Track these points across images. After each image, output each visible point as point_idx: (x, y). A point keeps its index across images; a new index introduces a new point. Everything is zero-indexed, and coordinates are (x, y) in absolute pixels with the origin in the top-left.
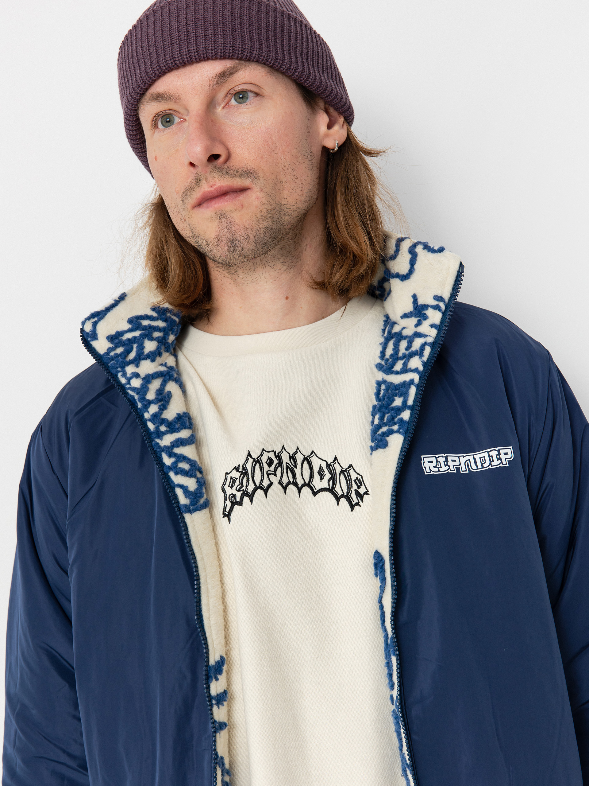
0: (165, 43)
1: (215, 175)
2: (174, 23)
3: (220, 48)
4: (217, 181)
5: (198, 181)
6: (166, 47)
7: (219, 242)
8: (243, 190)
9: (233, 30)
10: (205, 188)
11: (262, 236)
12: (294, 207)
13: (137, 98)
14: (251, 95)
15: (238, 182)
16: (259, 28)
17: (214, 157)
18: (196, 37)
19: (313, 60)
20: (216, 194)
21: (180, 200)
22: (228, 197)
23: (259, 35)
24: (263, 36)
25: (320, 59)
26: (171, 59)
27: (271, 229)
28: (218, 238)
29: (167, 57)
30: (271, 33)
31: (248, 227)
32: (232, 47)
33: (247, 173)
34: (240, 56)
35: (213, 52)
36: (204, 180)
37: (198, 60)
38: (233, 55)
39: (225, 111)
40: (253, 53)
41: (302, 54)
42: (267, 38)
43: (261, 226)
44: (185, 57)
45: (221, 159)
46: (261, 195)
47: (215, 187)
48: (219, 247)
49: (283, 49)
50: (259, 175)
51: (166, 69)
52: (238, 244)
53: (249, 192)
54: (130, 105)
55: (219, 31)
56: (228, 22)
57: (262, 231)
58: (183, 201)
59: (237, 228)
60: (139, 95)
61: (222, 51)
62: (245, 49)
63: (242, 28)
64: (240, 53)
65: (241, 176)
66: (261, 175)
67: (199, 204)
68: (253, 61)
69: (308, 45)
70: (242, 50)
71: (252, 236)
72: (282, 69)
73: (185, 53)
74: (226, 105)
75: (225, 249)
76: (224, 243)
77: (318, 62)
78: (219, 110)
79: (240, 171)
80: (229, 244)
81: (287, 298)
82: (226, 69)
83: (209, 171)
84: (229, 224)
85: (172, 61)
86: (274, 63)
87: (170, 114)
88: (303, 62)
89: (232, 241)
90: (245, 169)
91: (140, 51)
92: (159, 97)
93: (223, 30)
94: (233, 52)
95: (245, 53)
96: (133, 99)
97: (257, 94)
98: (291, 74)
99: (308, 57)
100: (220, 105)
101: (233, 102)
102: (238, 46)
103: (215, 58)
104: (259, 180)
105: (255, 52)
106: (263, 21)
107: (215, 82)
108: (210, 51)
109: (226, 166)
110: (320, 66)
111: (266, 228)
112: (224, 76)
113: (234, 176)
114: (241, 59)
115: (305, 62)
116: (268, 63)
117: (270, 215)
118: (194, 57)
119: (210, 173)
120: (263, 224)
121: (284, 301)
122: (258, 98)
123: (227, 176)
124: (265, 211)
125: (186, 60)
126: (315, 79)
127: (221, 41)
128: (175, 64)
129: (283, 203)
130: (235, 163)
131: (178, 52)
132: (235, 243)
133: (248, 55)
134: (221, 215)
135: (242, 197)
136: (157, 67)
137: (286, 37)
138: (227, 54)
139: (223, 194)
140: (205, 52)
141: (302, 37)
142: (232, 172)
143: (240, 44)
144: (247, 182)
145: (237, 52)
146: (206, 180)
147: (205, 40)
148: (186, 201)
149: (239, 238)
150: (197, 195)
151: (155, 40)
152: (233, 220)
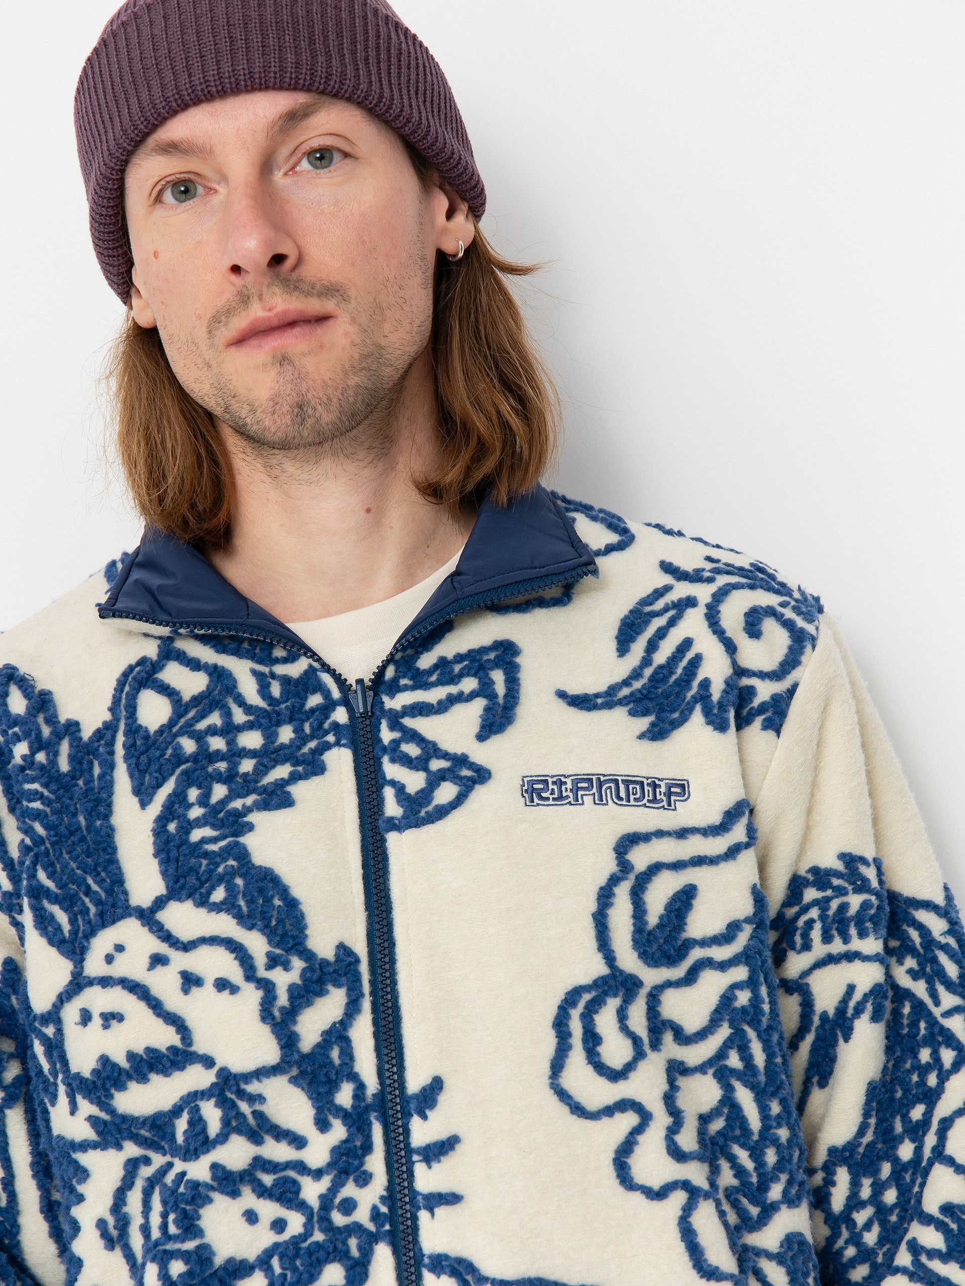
0: (190, 54)
1: (277, 290)
2: (205, 20)
3: (289, 69)
4: (280, 300)
5: (244, 299)
6: (190, 62)
7: (277, 407)
8: (322, 319)
9: (312, 41)
10: (257, 312)
11: (351, 399)
12: (399, 352)
13: (129, 148)
14: (337, 157)
15: (314, 306)
16: (354, 42)
17: (278, 260)
18: (247, 48)
19: (432, 104)
20: (275, 323)
21: (204, 329)
22: (297, 331)
23: (354, 53)
24: (360, 55)
25: (442, 104)
26: (201, 84)
27: (366, 389)
28: (275, 400)
29: (193, 78)
30: (372, 53)
31: (329, 382)
32: (310, 70)
33: (330, 290)
34: (322, 87)
35: (278, 75)
36: (256, 298)
37: (249, 88)
38: (310, 84)
39: (288, 181)
40: (343, 84)
41: (417, 94)
42: (367, 59)
43: (349, 383)
44: (227, 81)
45: (289, 263)
46: (351, 329)
47: (275, 311)
48: (276, 416)
49: (390, 81)
50: (350, 294)
51: (191, 100)
52: (310, 412)
53: (331, 323)
54: (114, 160)
55: (287, 39)
56: (301, 26)
57: (351, 392)
58: (210, 332)
59: (311, 383)
60: (133, 143)
61: (293, 76)
62: (331, 75)
63: (326, 38)
64: (322, 81)
65: (320, 295)
66: (352, 293)
67: (240, 341)
68: (342, 98)
69: (425, 78)
70: (326, 77)
71: (335, 400)
72: (388, 115)
73: (227, 75)
74: (290, 170)
75: (288, 419)
76: (286, 408)
77: (439, 108)
78: (278, 176)
79: (318, 287)
80: (296, 410)
81: (368, 511)
82: (298, 106)
83: (266, 283)
84: (296, 376)
85: (204, 86)
86: (376, 105)
87: (190, 181)
88: (419, 106)
89: (300, 407)
90: (326, 283)
91: (138, 66)
92: (171, 148)
93: (294, 40)
94: (311, 79)
95: (332, 83)
96: (120, 151)
97: (346, 155)
98: (400, 125)
99: (425, 98)
100: (280, 168)
101: (305, 165)
102: (321, 70)
103: (280, 86)
104: (349, 302)
105: (348, 81)
106: (359, 29)
107: (277, 128)
108: (272, 74)
109: (294, 275)
110: (443, 117)
111: (358, 386)
112: (293, 118)
113: (308, 294)
114: (322, 93)
115: (422, 107)
116: (367, 102)
117: (364, 365)
118: (242, 83)
119: (269, 286)
120: (354, 380)
121: (363, 514)
122: (348, 161)
123: (296, 294)
124: (357, 356)
125: (228, 85)
126: (437, 137)
127: (290, 57)
128: (209, 92)
129: (383, 343)
130: (309, 272)
131: (215, 72)
132: (305, 409)
133: (337, 86)
134: (284, 360)
135: (322, 332)
136: (174, 95)
137: (394, 60)
138: (301, 81)
139: (290, 324)
140: (263, 75)
141: (417, 64)
142: (306, 287)
143: (324, 65)
144: (329, 306)
145: (318, 79)
146: (260, 297)
147: (263, 54)
148: (218, 333)
149: (313, 403)
150: (240, 323)
151: (169, 49)
152: (304, 370)
